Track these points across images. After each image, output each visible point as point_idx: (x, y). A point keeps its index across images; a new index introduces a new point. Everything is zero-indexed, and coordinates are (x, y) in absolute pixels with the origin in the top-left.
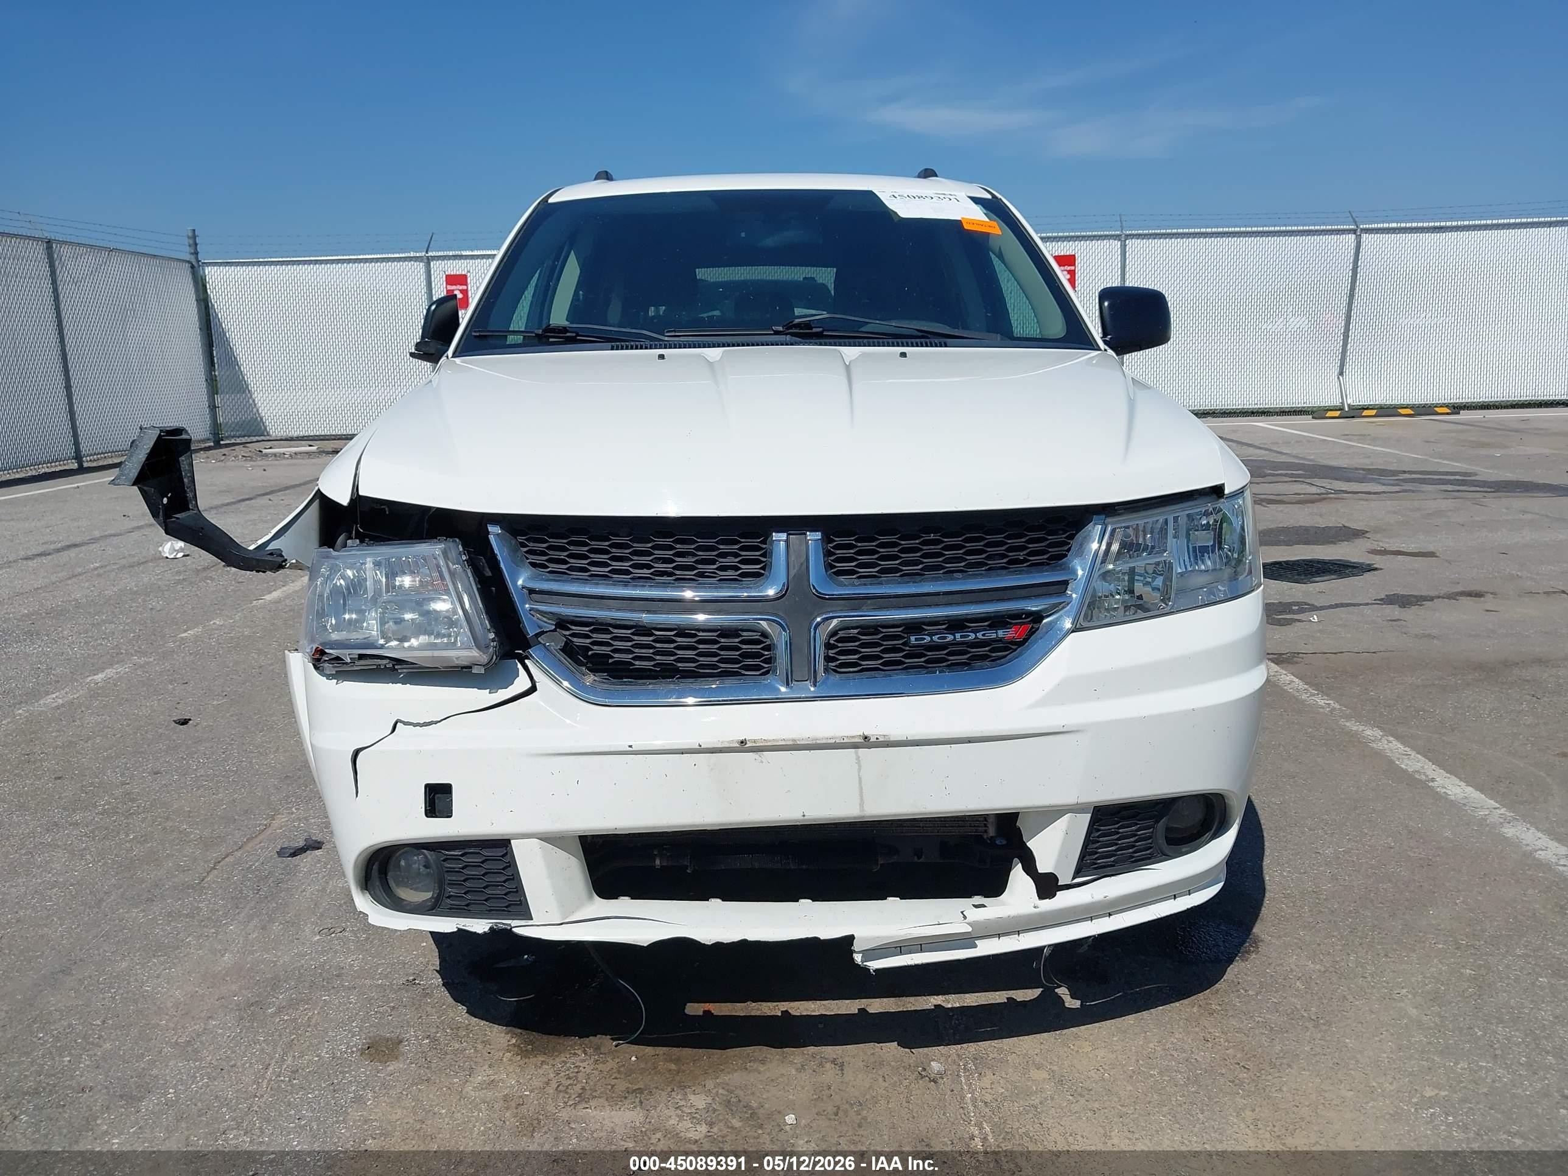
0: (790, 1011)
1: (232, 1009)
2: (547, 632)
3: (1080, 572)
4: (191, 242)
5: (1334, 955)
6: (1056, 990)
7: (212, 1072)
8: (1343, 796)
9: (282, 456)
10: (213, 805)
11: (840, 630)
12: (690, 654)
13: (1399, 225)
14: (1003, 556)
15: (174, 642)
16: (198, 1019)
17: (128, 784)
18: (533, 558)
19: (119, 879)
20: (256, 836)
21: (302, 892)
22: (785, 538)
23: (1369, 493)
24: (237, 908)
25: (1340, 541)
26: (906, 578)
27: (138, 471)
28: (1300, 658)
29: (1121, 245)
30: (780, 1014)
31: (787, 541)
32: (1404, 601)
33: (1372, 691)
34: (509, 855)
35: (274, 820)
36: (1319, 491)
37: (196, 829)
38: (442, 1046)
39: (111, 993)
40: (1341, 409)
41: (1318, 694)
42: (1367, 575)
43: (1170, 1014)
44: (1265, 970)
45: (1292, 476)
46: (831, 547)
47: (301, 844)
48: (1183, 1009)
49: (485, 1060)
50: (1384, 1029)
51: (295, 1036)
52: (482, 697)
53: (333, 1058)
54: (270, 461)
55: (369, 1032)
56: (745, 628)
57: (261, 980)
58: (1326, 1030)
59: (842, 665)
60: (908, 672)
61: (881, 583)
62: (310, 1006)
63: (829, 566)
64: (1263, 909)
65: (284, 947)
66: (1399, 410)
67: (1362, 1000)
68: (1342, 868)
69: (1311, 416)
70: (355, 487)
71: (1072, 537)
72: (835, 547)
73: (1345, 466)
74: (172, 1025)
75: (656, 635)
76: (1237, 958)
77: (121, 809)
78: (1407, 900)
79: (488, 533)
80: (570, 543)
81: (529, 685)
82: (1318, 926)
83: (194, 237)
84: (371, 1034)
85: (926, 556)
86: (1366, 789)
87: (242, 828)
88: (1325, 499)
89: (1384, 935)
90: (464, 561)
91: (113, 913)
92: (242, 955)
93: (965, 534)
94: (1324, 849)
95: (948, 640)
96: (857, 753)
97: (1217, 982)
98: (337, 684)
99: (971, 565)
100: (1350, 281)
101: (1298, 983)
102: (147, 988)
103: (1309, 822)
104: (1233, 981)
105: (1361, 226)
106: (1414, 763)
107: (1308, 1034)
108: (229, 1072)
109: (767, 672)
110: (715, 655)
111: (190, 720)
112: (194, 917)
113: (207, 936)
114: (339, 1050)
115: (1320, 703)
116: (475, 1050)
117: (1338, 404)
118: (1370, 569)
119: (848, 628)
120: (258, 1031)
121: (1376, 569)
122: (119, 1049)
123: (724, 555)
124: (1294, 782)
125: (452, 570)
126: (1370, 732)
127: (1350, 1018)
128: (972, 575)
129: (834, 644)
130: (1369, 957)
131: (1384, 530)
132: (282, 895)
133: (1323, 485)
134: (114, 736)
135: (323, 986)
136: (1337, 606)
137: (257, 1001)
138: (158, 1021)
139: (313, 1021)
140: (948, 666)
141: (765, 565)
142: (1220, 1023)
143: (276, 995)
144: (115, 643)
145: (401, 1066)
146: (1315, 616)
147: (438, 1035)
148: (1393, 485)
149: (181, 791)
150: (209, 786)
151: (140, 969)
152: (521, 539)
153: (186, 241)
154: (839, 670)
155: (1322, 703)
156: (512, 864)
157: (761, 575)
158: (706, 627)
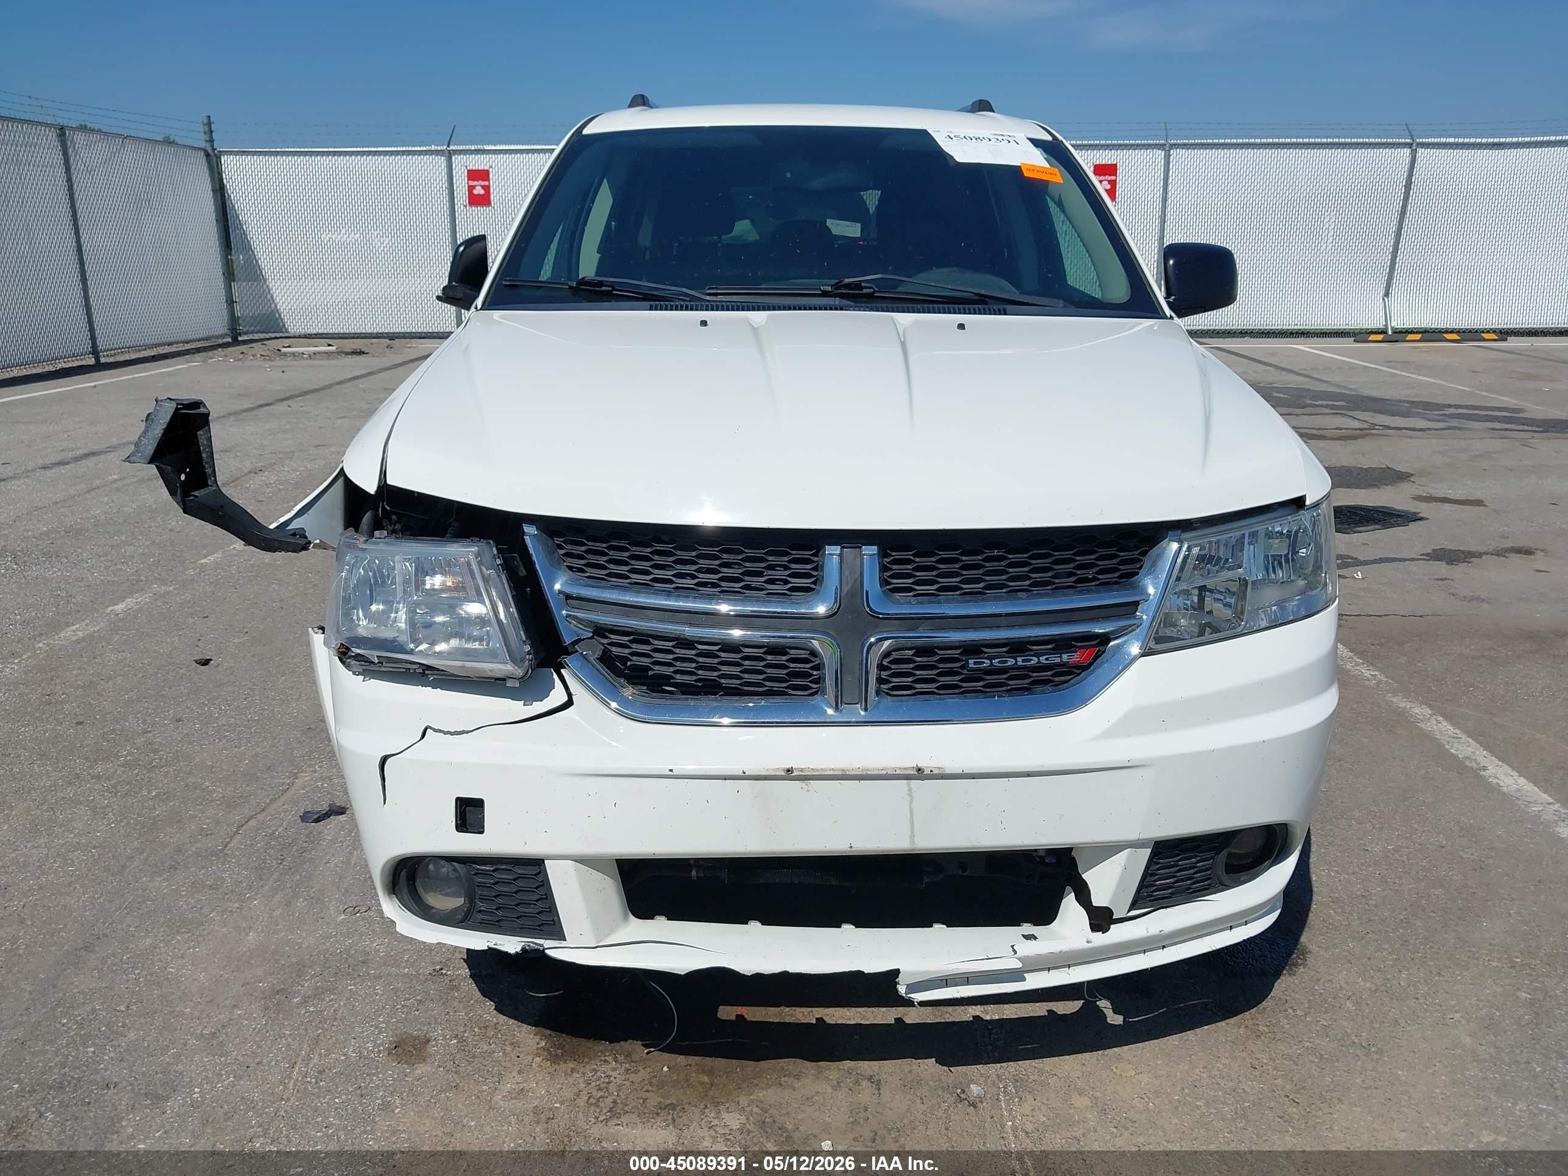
0: (825, 1019)
1: (257, 997)
2: (584, 639)
3: (1151, 590)
4: (206, 129)
5: (1385, 972)
6: (1098, 1003)
7: (238, 1070)
8: (1391, 784)
9: (301, 355)
10: (236, 760)
11: (894, 651)
12: (735, 670)
13: (1456, 140)
14: (1071, 575)
15: (194, 569)
16: (224, 1007)
17: (150, 732)
18: (570, 561)
19: (142, 842)
20: (279, 797)
21: (326, 863)
22: (838, 552)
23: (1414, 430)
24: (261, 879)
25: (1383, 484)
26: (967, 597)
27: (154, 448)
28: (1344, 620)
29: (1165, 155)
30: (814, 1022)
31: (841, 555)
32: (1451, 557)
33: (1419, 662)
34: (541, 875)
35: (297, 779)
36: (1361, 426)
37: (218, 787)
38: (470, 1047)
39: (135, 974)
40: (1383, 332)
41: (1363, 664)
42: (1412, 525)
43: (1215, 1035)
44: (1314, 987)
45: (1332, 407)
46: (888, 563)
47: (325, 807)
48: (1229, 1030)
49: (514, 1065)
50: (1438, 1059)
51: (321, 1031)
52: (516, 708)
53: (360, 1058)
54: (289, 361)
55: (396, 1029)
56: (793, 645)
57: (287, 965)
58: (1377, 1059)
59: (894, 688)
60: (965, 696)
61: (939, 602)
62: (335, 997)
63: (884, 582)
64: (1311, 915)
65: (308, 927)
66: (1445, 335)
67: (1415, 1025)
68: (1391, 870)
69: (1353, 339)
70: (383, 474)
71: (1144, 553)
72: (892, 562)
73: (1388, 398)
74: (196, 1013)
75: (699, 649)
76: (1284, 972)
77: (143, 761)
78: (1460, 909)
79: (523, 533)
80: (610, 548)
81: (565, 698)
82: (1367, 937)
83: (209, 123)
84: (398, 1032)
85: (989, 573)
86: (1415, 777)
87: (265, 787)
88: (1367, 435)
89: (1436, 950)
90: (498, 565)
91: (137, 882)
92: (267, 935)
93: (1031, 551)
94: (1372, 846)
95: (1010, 663)
96: (909, 785)
97: (1264, 1000)
98: (363, 681)
99: (1036, 584)
100: (1402, 198)
101: (1348, 1004)
102: (171, 970)
103: (1356, 813)
104: (1280, 998)
105: (1418, 140)
106: (1465, 748)
107: (1359, 1063)
108: (255, 1070)
109: (816, 693)
110: (760, 672)
111: (211, 660)
112: (217, 889)
113: (231, 911)
114: (365, 1048)
115: (1366, 675)
116: (503, 1053)
117: (1381, 326)
118: (1415, 518)
119: (903, 649)
120: (283, 1024)
121: (1421, 519)
122: (144, 1040)
123: (772, 567)
124: (1340, 766)
125: (486, 575)
126: (1420, 711)
127: (1402, 1046)
128: (1038, 594)
129: (887, 666)
130: (1422, 975)
131: (1430, 473)
132: (306, 866)
133: (1366, 419)
134: (135, 676)
135: (349, 974)
136: (1382, 561)
137: (283, 989)
138: (183, 1009)
139: (339, 1014)
140: (1007, 691)
141: (817, 580)
142: (1268, 1047)
143: (301, 983)
144: (135, 569)
145: (429, 1069)
146: (1359, 573)
147: (466, 1035)
148: (1439, 421)
149: (203, 742)
150: (231, 737)
151: (164, 947)
152: (558, 540)
153: (201, 128)
154: (891, 693)
155: (1367, 674)
156: (545, 884)
157: (813, 589)
158: (752, 643)
